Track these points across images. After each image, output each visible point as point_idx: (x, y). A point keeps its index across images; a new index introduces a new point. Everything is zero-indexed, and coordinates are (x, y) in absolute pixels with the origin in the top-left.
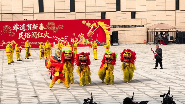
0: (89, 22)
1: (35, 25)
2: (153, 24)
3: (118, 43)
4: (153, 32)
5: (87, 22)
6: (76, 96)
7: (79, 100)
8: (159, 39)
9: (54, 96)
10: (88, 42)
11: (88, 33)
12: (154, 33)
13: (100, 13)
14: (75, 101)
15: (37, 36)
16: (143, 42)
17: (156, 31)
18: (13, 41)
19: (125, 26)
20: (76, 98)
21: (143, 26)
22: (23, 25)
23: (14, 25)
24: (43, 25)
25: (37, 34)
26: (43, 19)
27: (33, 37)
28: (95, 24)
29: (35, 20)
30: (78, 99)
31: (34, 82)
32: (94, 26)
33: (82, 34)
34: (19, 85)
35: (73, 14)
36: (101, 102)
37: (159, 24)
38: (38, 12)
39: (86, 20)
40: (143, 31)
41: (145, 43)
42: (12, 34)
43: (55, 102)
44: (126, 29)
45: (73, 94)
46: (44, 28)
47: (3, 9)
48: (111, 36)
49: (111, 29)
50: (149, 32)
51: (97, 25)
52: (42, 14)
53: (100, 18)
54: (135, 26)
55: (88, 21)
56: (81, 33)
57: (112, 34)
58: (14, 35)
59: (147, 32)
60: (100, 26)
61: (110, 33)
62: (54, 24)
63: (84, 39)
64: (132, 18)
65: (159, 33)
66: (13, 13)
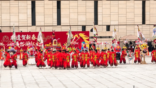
0: (72, 34)
1: (29, 36)
2: (124, 36)
13: (81, 26)
19: (101, 37)
22: (19, 36)
23: (12, 36)
24: (35, 36)
26: (35, 31)
27: (27, 46)
29: (29, 31)
31: (26, 82)
34: (14, 85)
35: (59, 27)
37: (129, 36)
38: (31, 25)
46: (36, 38)
47: (2, 23)
48: (90, 45)
49: (90, 39)
52: (34, 27)
53: (81, 30)
62: (44, 35)
64: (107, 31)
66: (11, 26)
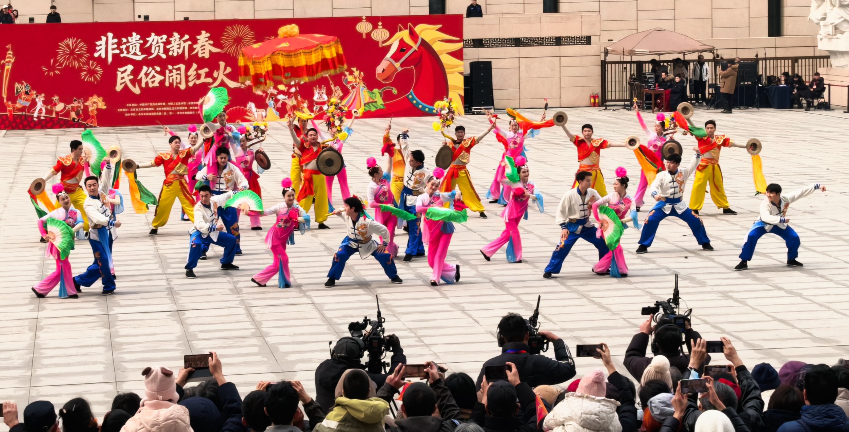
0: (384, 26)
1: (180, 38)
2: (627, 33)
3: (493, 105)
4: (627, 62)
5: (375, 27)
6: (326, 307)
7: (336, 324)
8: (650, 91)
9: (242, 310)
10: (380, 103)
11: (379, 69)
12: (628, 65)
14: (324, 329)
15: (187, 81)
16: (586, 101)
17: (635, 58)
18: (95, 98)
19: (517, 42)
20: (328, 314)
21: (588, 40)
22: (135, 38)
23: (100, 39)
24: (210, 38)
25: (187, 70)
26: (209, 17)
27: (171, 84)
28: (404, 34)
29: (180, 18)
30: (335, 320)
32: (402, 42)
33: (356, 73)
36: (421, 333)
37: (648, 34)
39: (374, 21)
40: (587, 61)
41: (594, 105)
42: (92, 73)
43: (247, 333)
44: (524, 51)
45: (317, 300)
46: (215, 50)
48: (467, 80)
49: (465, 50)
50: (612, 63)
51: (413, 35)
53: (425, 11)
54: (558, 41)
55: (380, 23)
56: (354, 69)
57: (468, 72)
58: (98, 77)
59: (604, 64)
60: (423, 40)
61: (461, 69)
62: (251, 34)
63: (366, 90)
64: (545, 11)
65: (648, 68)
